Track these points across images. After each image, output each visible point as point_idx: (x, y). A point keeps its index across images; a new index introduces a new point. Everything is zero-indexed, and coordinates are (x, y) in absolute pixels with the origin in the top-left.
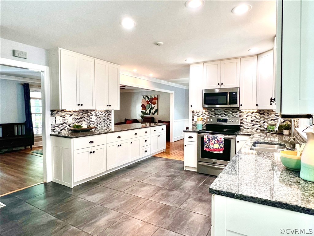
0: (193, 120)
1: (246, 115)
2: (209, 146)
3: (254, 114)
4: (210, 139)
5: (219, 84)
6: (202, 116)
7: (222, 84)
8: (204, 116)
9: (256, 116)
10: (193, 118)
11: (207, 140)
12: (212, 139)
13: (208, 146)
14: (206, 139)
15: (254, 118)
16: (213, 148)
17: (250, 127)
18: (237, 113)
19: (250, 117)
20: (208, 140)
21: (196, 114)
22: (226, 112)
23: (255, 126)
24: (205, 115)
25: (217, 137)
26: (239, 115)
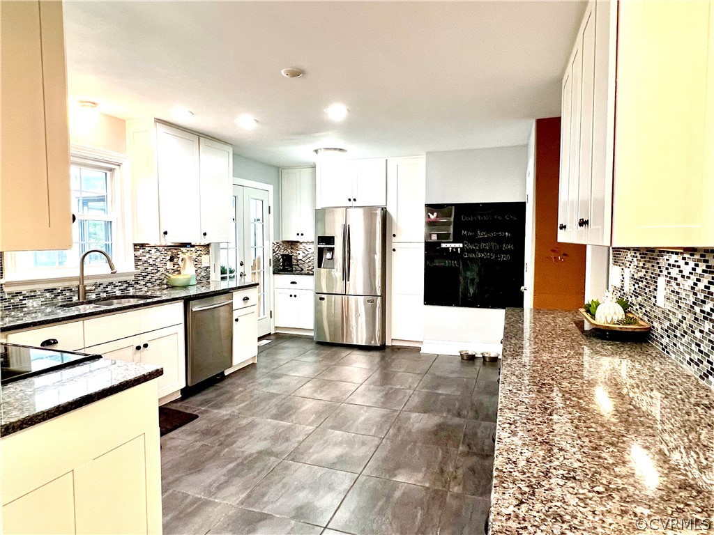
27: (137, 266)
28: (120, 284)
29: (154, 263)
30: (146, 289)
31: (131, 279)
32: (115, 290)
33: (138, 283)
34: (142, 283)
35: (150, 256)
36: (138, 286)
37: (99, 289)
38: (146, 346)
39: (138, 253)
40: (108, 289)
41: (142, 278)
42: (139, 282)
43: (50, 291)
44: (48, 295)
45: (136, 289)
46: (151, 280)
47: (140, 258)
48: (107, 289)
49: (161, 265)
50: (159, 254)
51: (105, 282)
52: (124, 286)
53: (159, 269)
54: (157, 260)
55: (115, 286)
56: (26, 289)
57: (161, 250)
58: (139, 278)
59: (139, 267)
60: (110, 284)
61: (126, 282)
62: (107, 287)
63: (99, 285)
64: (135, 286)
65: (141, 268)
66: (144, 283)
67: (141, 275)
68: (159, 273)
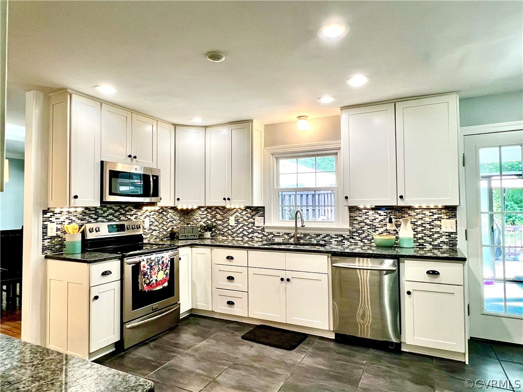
0: (45, 233)
1: (144, 216)
2: (151, 279)
3: (152, 213)
4: (153, 264)
5: (130, 156)
6: (67, 221)
7: (135, 157)
8: (72, 221)
9: (155, 216)
10: (45, 227)
11: (148, 269)
12: (155, 264)
13: (149, 280)
14: (144, 267)
15: (153, 220)
16: (156, 280)
17: (148, 236)
18: (132, 213)
19: (148, 218)
20: (149, 267)
21: (53, 219)
22: (116, 211)
24: (77, 220)
25: (162, 257)
26: (134, 216)
27: (351, 224)
28: (336, 236)
29: (371, 223)
30: (362, 244)
31: (346, 234)
32: (331, 241)
33: (353, 238)
34: (357, 238)
35: (366, 217)
36: (353, 241)
37: (319, 238)
38: (288, 280)
39: (352, 214)
41: (357, 234)
42: (354, 237)
43: (288, 234)
44: (286, 237)
45: (351, 242)
46: (368, 238)
47: (356, 218)
48: (325, 239)
49: (380, 226)
50: (377, 216)
51: (324, 233)
52: (340, 239)
53: (377, 229)
54: (375, 221)
55: (332, 238)
56: (275, 231)
57: (380, 212)
58: (354, 234)
59: (354, 225)
60: (328, 235)
61: (341, 236)
62: (325, 237)
63: (319, 235)
64: (350, 240)
65: (357, 226)
66: (360, 239)
67: (356, 232)
68: (377, 232)
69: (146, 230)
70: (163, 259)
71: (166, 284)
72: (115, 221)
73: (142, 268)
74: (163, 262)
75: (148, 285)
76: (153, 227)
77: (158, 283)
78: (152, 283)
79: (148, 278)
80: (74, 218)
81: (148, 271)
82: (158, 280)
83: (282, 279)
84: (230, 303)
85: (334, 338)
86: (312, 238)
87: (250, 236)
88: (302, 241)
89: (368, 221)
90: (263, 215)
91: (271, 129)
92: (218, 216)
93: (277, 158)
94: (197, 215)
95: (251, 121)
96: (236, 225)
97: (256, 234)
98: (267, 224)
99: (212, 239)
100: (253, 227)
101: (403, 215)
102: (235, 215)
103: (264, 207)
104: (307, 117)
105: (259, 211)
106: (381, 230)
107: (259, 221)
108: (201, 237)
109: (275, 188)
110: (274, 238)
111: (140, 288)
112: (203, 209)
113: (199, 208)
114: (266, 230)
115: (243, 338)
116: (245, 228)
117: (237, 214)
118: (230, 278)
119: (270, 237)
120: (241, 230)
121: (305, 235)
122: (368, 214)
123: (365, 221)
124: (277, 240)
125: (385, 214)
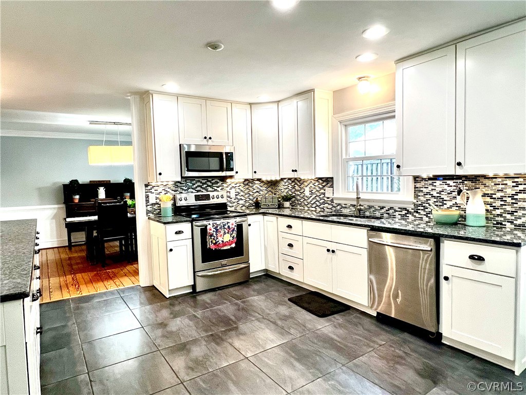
0: (147, 201)
1: (229, 187)
2: (217, 240)
3: (238, 185)
4: (218, 228)
5: (205, 138)
6: (164, 192)
7: (210, 138)
8: (167, 192)
9: (240, 187)
10: (147, 197)
11: (214, 231)
12: (221, 228)
13: (216, 241)
14: (211, 230)
15: (238, 191)
16: (223, 241)
17: (234, 205)
18: (219, 185)
19: (233, 189)
20: (214, 230)
21: (153, 190)
22: (204, 184)
23: (241, 202)
24: (171, 191)
25: (228, 223)
26: (220, 188)
27: (416, 196)
28: (400, 210)
29: (438, 195)
30: (427, 219)
31: (411, 207)
33: (417, 212)
34: (422, 212)
35: (433, 188)
36: (417, 215)
37: (383, 211)
38: (333, 251)
39: (418, 185)
40: (391, 211)
41: (422, 208)
42: (419, 211)
45: (415, 217)
47: (422, 189)
49: (448, 199)
50: (446, 187)
51: (388, 206)
52: (404, 212)
53: (445, 202)
54: (442, 193)
55: (396, 211)
56: (342, 202)
57: (448, 182)
58: (419, 208)
59: (419, 197)
60: (391, 208)
61: (405, 209)
62: (389, 210)
63: (382, 208)
64: (415, 214)
65: (422, 198)
66: (425, 213)
67: (421, 205)
68: (445, 206)
69: (233, 200)
70: (229, 224)
71: (233, 245)
72: (202, 192)
73: (208, 230)
74: (229, 227)
75: (214, 244)
76: (238, 197)
77: (224, 244)
78: (218, 243)
79: (214, 239)
80: (169, 190)
81: (214, 233)
82: (225, 241)
83: (328, 250)
84: (291, 268)
85: (375, 315)
86: (376, 210)
87: (322, 206)
88: (367, 214)
89: (435, 193)
90: (332, 186)
91: (339, 95)
92: (297, 188)
93: (346, 126)
94: (282, 186)
95: (313, 90)
96: (310, 195)
97: (326, 205)
98: (335, 196)
99: (292, 209)
100: (324, 198)
101: (477, 186)
102: (309, 186)
103: (333, 178)
104: (367, 77)
105: (328, 181)
106: (449, 204)
107: (328, 192)
108: (280, 206)
109: (344, 157)
110: (341, 210)
111: (208, 246)
112: (285, 181)
113: (282, 179)
114: (334, 201)
115: (290, 300)
116: (318, 198)
117: (311, 185)
118: (290, 245)
119: (339, 207)
120: (314, 200)
121: (370, 207)
122: (435, 184)
123: (432, 193)
124: (345, 211)
125: (455, 184)
